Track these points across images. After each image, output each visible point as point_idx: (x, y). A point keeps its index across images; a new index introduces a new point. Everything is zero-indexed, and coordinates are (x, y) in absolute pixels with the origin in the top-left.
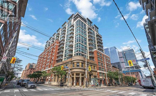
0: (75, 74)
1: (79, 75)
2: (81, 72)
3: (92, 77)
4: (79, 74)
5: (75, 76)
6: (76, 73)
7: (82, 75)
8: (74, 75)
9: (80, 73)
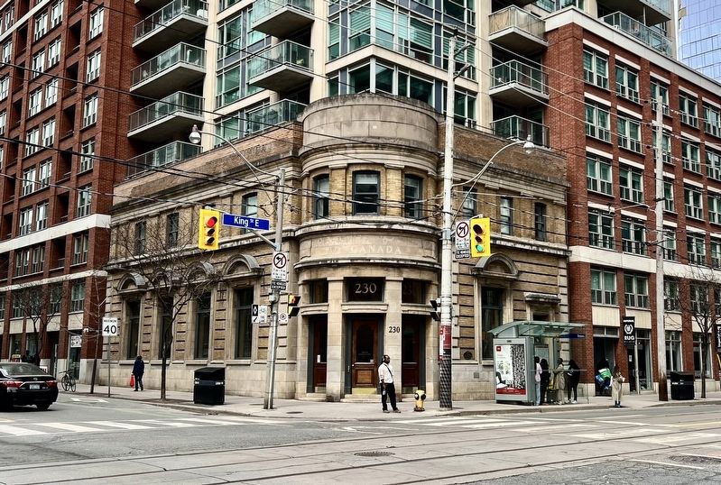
0: (336, 291)
1: (378, 296)
2: (398, 266)
3: (508, 314)
4: (381, 282)
5: (336, 308)
6: (348, 273)
7: (407, 298)
8: (325, 299)
9: (391, 275)
